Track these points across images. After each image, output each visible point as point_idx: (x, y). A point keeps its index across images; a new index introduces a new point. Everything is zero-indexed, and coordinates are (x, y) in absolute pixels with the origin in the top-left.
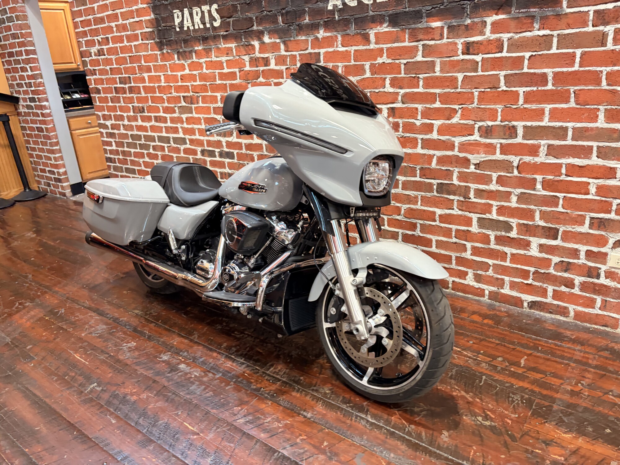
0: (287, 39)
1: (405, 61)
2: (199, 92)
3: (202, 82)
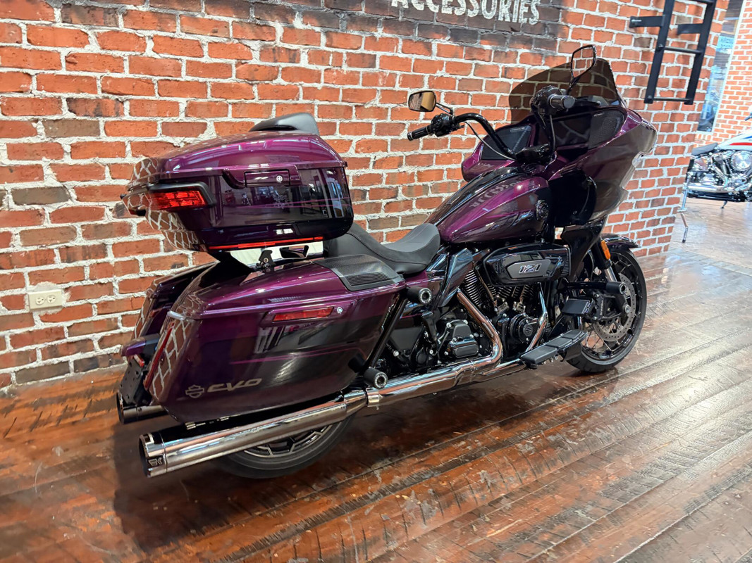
0: (332, 30)
1: (460, 77)
2: (127, 93)
3: (139, 73)
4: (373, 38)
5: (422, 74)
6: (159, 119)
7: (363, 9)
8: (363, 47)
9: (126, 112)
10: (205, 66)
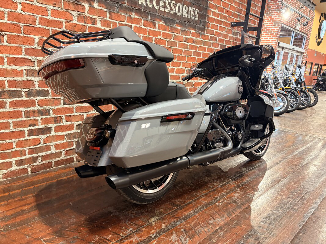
0: (112, 11)
1: (168, 40)
2: (6, 31)
3: (13, 21)
4: (130, 17)
5: (152, 37)
6: (23, 46)
7: (126, 3)
8: (126, 21)
9: (5, 41)
10: (49, 21)
